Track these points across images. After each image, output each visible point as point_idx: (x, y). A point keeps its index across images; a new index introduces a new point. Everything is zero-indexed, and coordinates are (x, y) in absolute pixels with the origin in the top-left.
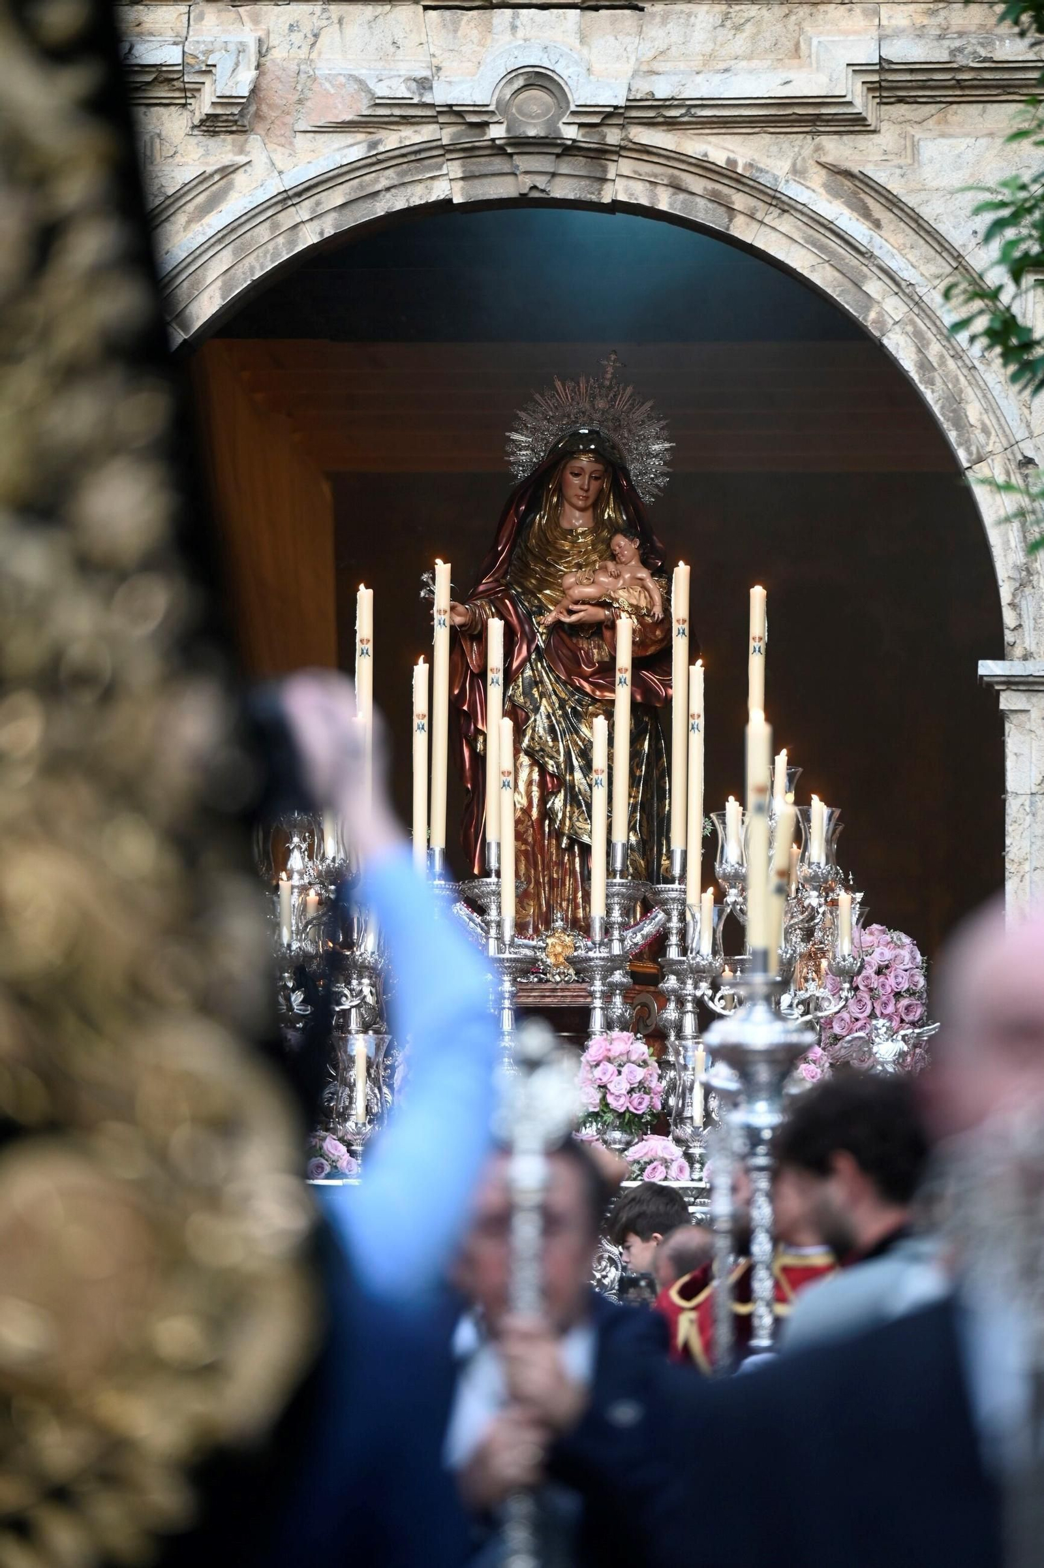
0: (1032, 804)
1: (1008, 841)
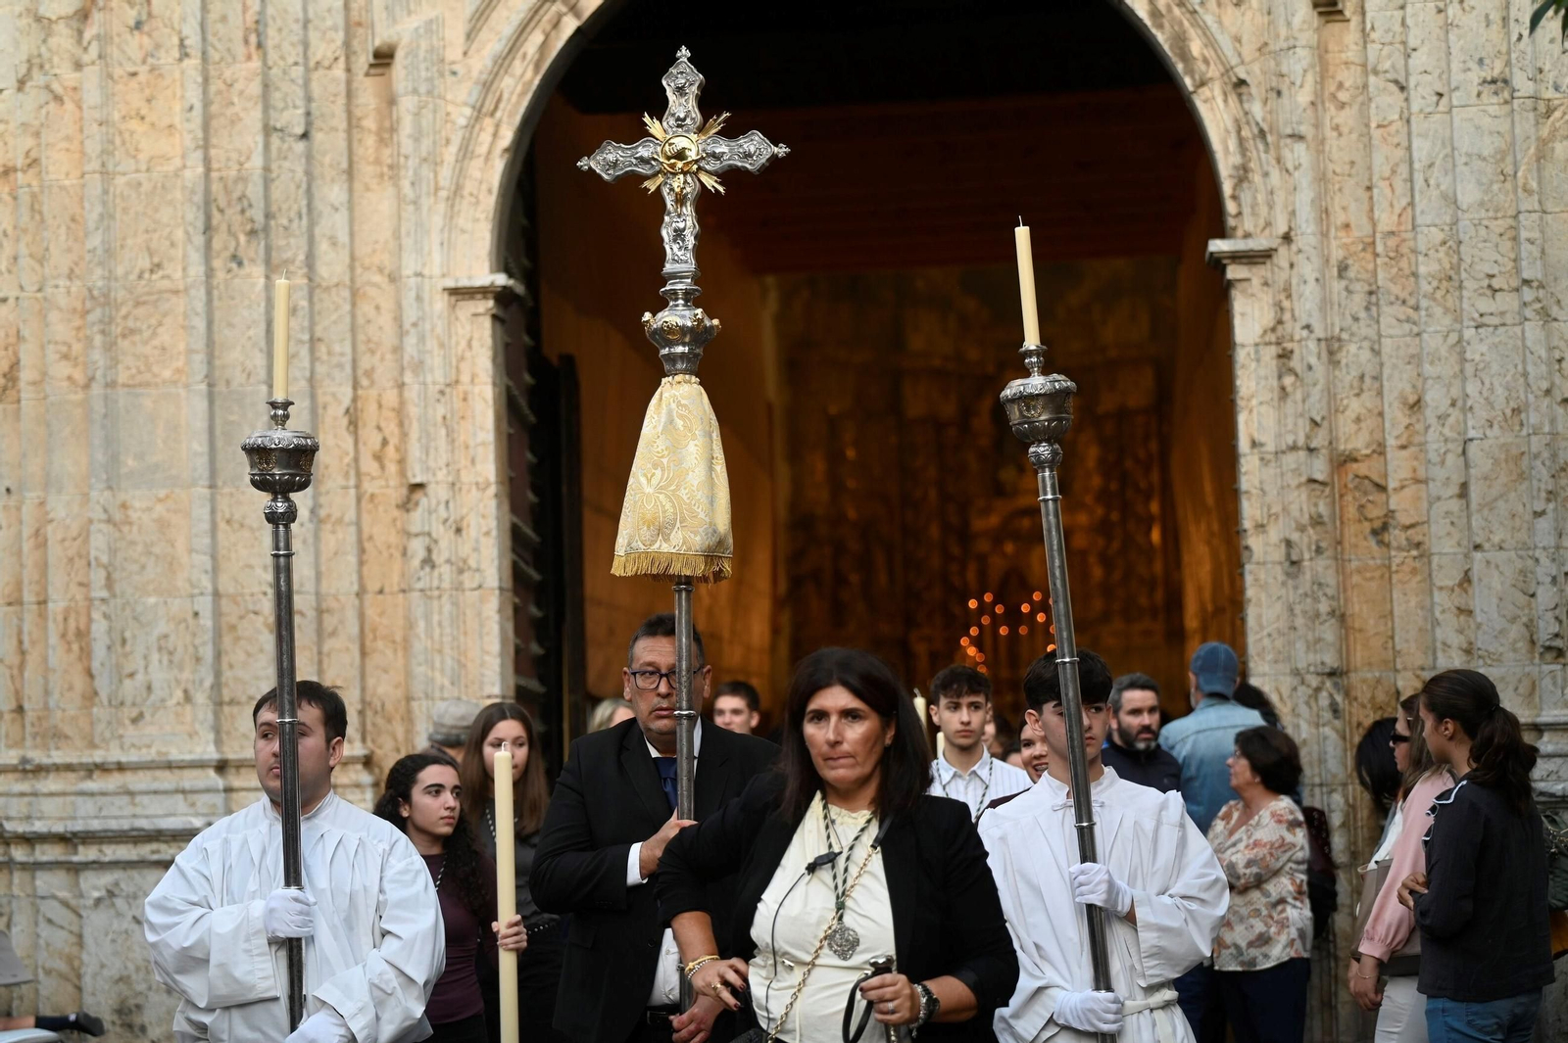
0: (1257, 352)
1: (1238, 382)
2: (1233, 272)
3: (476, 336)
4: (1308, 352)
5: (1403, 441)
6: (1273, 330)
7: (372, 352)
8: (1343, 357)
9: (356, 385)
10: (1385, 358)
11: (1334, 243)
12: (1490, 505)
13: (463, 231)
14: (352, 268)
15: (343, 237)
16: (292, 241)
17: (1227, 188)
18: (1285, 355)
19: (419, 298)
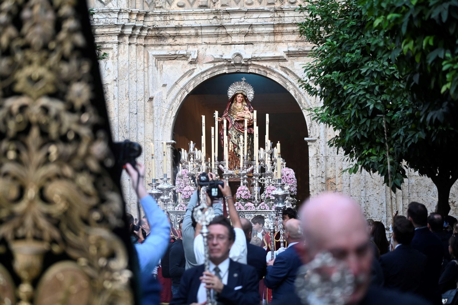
0: (313, 158)
1: (309, 164)
2: (309, 144)
3: (168, 152)
4: (322, 159)
5: (339, 176)
6: (316, 154)
7: (148, 154)
8: (329, 160)
9: (145, 160)
10: (336, 160)
11: (327, 139)
12: (354, 188)
13: (166, 132)
14: (145, 138)
15: (143, 133)
16: (134, 133)
17: (308, 128)
18: (318, 159)
19: (157, 145)
